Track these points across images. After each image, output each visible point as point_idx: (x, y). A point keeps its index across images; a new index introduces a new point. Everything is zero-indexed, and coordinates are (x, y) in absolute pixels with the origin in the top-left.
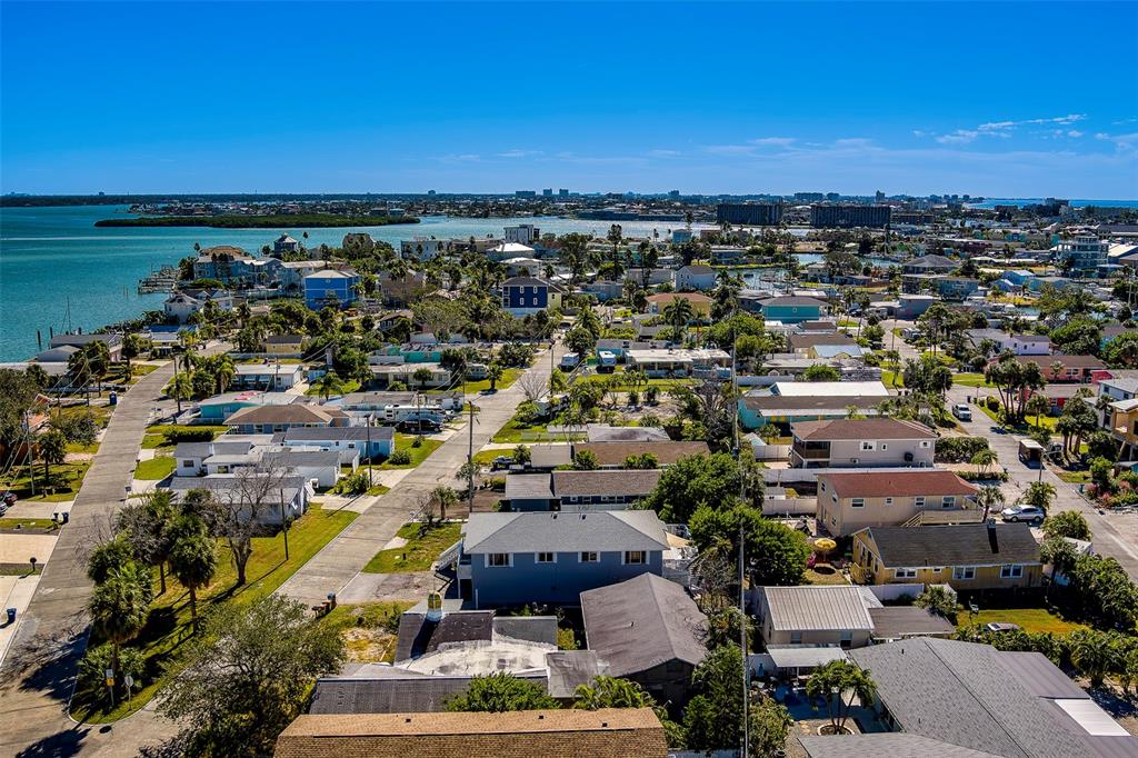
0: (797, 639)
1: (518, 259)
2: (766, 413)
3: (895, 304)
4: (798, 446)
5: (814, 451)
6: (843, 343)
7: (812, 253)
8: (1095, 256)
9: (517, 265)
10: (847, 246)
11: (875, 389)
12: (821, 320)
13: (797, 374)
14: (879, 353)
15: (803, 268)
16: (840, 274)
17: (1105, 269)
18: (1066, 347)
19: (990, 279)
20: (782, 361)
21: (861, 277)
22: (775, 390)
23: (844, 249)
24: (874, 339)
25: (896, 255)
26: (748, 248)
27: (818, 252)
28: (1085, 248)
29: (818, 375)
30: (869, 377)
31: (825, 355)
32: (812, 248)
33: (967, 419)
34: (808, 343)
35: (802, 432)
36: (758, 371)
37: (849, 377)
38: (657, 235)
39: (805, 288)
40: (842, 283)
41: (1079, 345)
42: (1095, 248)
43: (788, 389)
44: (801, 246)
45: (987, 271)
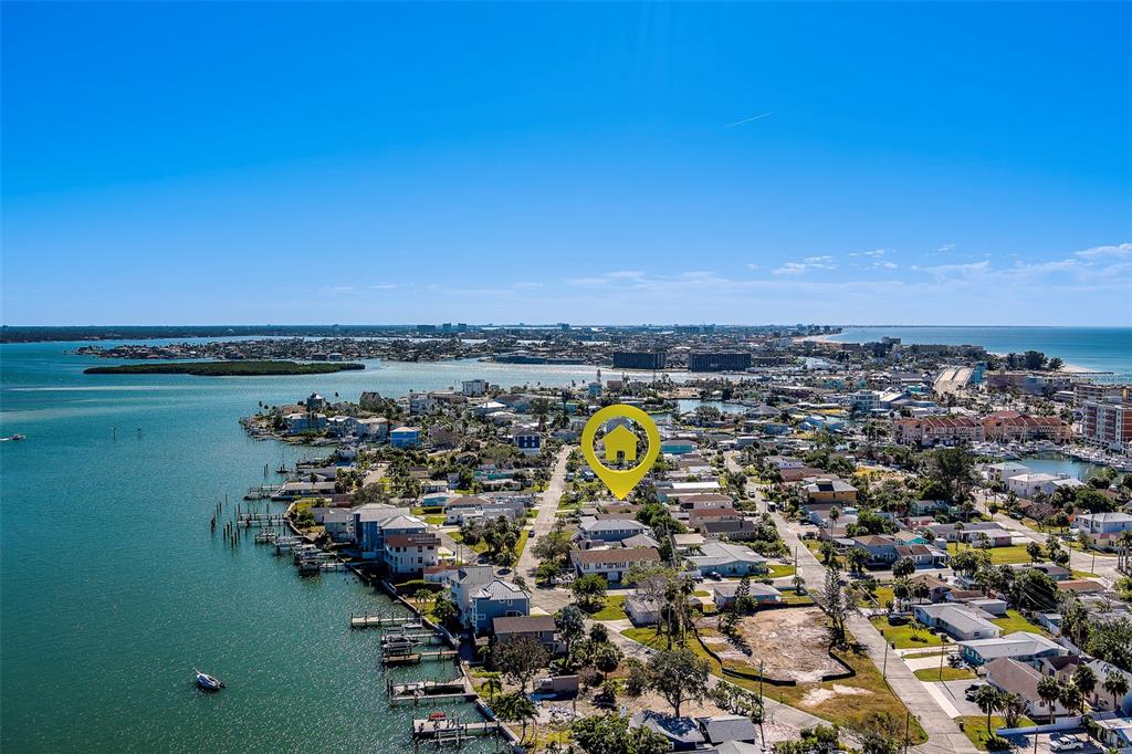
0: (681, 545)
1: (499, 413)
2: (668, 495)
3: (735, 442)
4: (682, 506)
5: (689, 506)
6: (703, 465)
7: (689, 399)
8: (871, 403)
9: (500, 417)
10: (714, 393)
11: (715, 485)
12: (693, 453)
13: (681, 480)
14: (721, 469)
15: (683, 415)
16: (706, 420)
17: (875, 412)
18: (809, 464)
19: (798, 422)
20: (673, 474)
21: (720, 422)
22: (672, 487)
23: (712, 396)
24: (721, 461)
25: (748, 401)
26: (645, 399)
27: (694, 398)
28: (864, 398)
29: (691, 480)
30: (714, 480)
31: (694, 471)
32: (690, 394)
33: (753, 497)
34: (686, 465)
35: (683, 501)
36: (663, 479)
37: (705, 480)
38: (574, 385)
39: (684, 431)
40: (708, 426)
41: (815, 463)
42: (871, 398)
43: (677, 486)
44: (682, 392)
45: (796, 416)
